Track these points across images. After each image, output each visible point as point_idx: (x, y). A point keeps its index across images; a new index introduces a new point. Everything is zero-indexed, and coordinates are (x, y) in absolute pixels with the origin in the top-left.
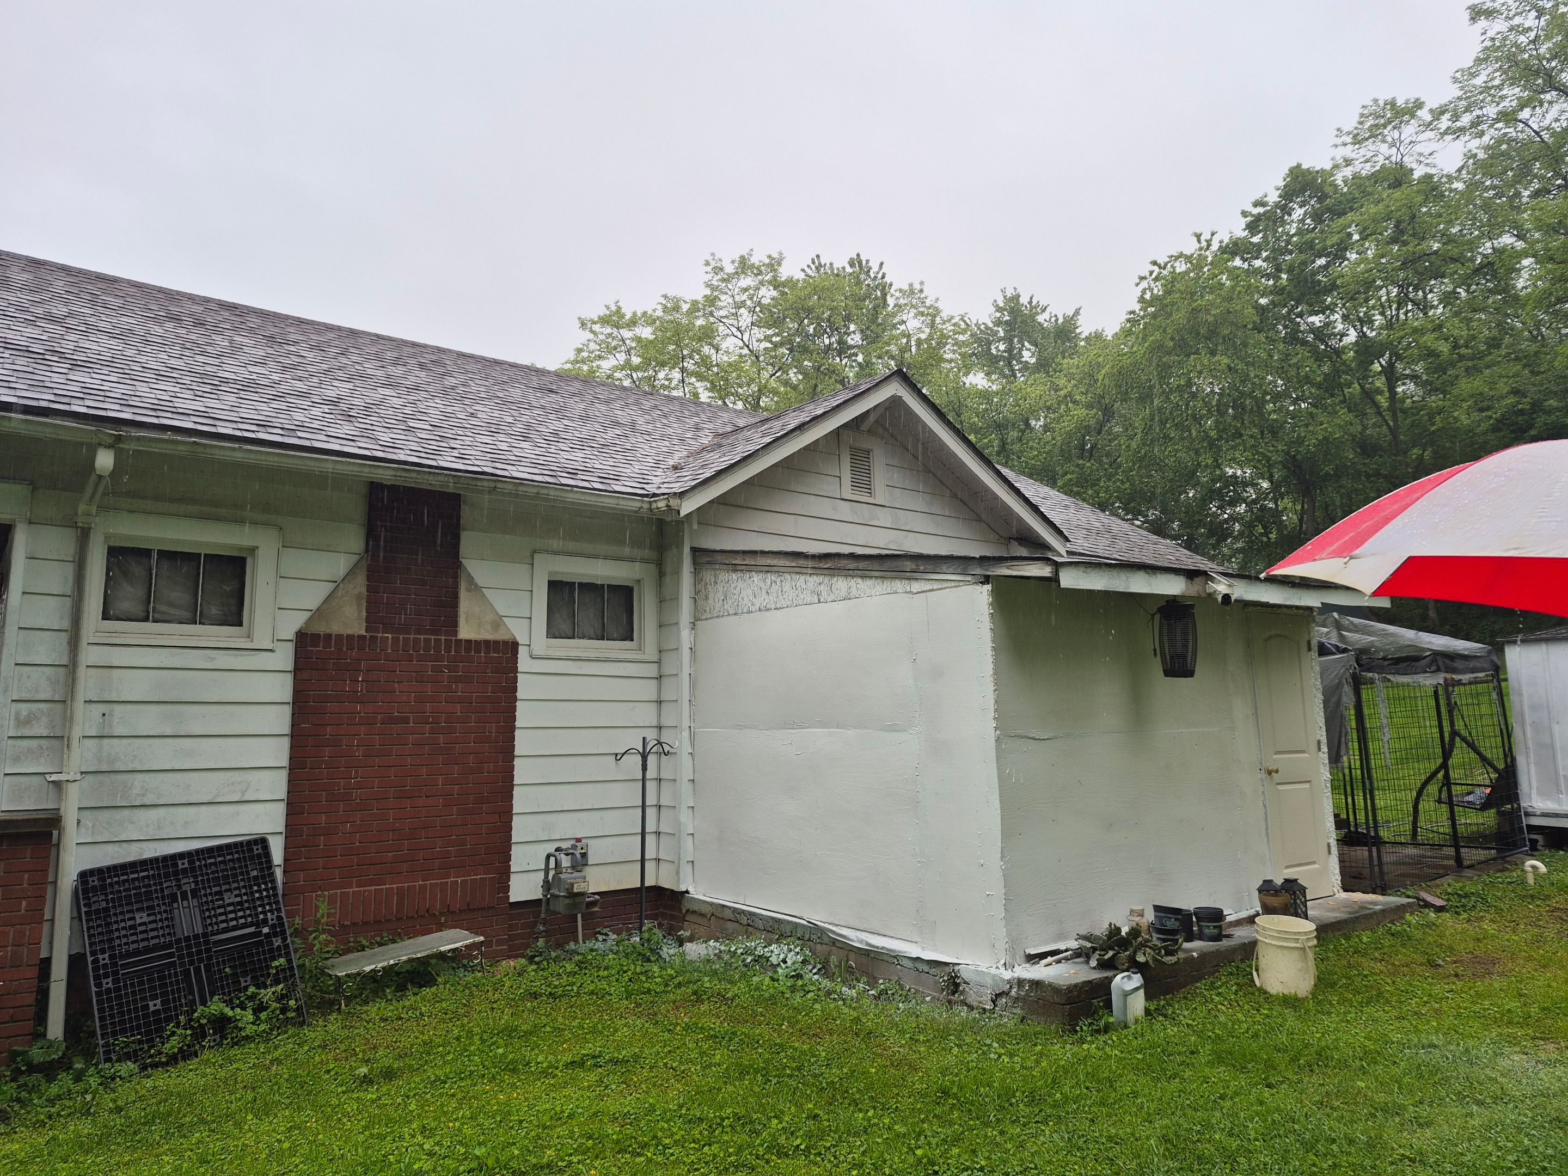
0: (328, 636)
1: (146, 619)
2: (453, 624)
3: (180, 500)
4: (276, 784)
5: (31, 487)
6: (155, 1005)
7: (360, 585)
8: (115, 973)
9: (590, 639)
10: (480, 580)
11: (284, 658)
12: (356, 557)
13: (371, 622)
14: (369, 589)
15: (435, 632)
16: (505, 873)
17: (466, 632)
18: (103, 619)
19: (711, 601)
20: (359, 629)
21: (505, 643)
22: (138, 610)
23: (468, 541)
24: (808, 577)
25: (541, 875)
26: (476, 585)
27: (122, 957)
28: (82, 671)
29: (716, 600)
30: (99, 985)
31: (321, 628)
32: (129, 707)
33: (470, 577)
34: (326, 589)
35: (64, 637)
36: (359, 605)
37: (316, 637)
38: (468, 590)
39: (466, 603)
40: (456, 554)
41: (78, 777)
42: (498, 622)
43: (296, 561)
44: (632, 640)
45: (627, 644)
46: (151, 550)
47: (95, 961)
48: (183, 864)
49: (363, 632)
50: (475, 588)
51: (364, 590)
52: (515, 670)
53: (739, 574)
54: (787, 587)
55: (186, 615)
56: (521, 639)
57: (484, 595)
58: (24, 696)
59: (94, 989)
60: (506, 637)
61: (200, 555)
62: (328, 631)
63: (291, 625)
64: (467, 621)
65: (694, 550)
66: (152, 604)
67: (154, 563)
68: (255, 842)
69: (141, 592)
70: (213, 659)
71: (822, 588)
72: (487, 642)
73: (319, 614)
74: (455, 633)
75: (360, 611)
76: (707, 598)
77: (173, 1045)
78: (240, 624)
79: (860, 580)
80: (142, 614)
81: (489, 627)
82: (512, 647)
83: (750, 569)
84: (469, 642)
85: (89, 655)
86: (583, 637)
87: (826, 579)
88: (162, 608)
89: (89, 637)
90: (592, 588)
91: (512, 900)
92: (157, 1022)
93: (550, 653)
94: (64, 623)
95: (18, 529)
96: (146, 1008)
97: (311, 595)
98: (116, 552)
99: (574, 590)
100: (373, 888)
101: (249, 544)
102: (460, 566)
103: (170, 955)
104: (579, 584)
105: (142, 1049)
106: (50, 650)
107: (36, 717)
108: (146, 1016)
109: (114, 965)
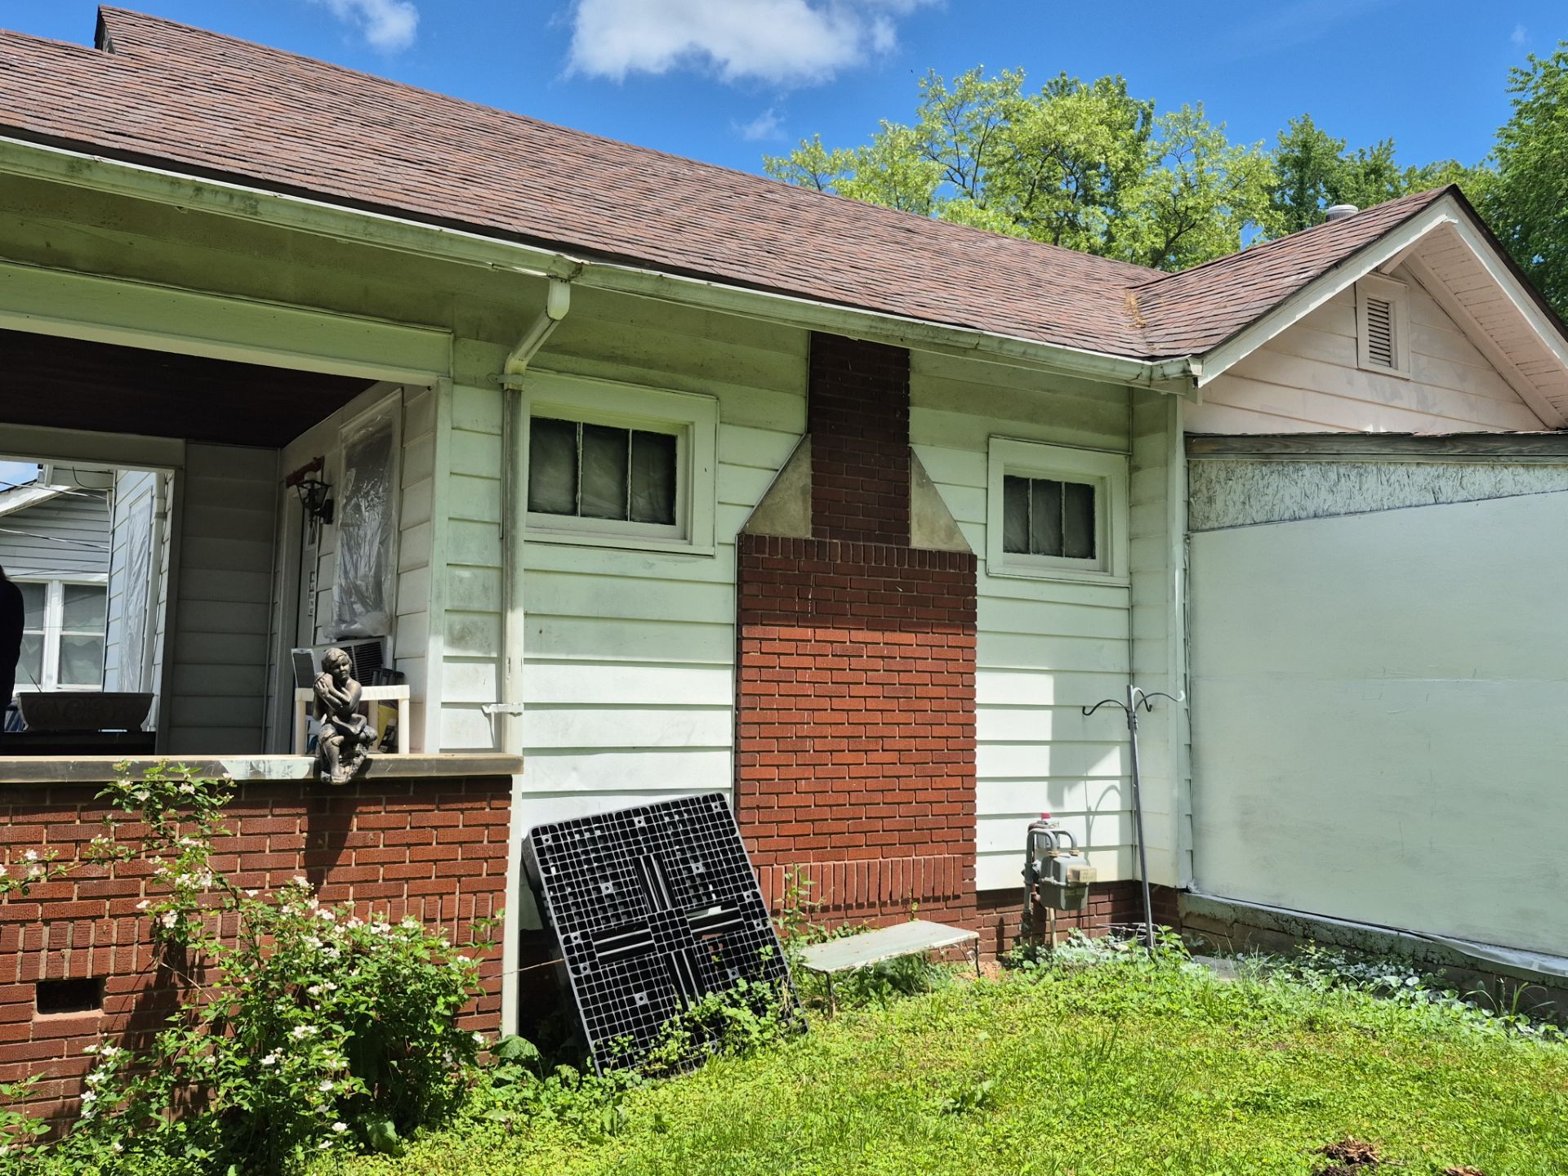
0: (774, 540)
1: (574, 512)
2: (905, 528)
3: (611, 358)
4: (721, 728)
5: (452, 336)
6: (641, 999)
7: (803, 475)
8: (592, 956)
9: (1046, 554)
10: (933, 471)
11: (724, 567)
12: (795, 440)
13: (817, 520)
14: (815, 480)
15: (887, 539)
16: (969, 854)
17: (919, 540)
18: (529, 510)
19: (1219, 505)
20: (804, 531)
21: (961, 555)
22: (563, 499)
23: (920, 419)
24: (1413, 468)
25: (1023, 858)
26: (928, 479)
27: (597, 937)
28: (521, 577)
29: (1230, 503)
30: (576, 971)
31: (765, 529)
32: (566, 623)
33: (920, 466)
34: (765, 479)
35: (495, 532)
36: (804, 501)
37: (760, 539)
38: (920, 485)
39: (918, 504)
40: (905, 438)
41: (521, 709)
42: (952, 530)
43: (736, 441)
44: (1093, 557)
45: (1088, 562)
46: (575, 424)
47: (567, 940)
48: (640, 822)
49: (809, 536)
50: (928, 483)
51: (809, 481)
52: (974, 591)
53: (1274, 467)
54: (1371, 481)
55: (614, 508)
56: (978, 551)
57: (936, 493)
58: (457, 604)
59: (572, 976)
60: (961, 548)
61: (627, 431)
62: (773, 534)
63: (732, 524)
64: (919, 526)
65: (1189, 437)
66: (579, 495)
67: (580, 439)
68: (713, 798)
69: (565, 478)
70: (651, 565)
71: (1442, 482)
72: (941, 554)
73: (761, 510)
74: (908, 541)
75: (806, 510)
76: (1210, 500)
77: (672, 1049)
78: (671, 521)
79: (1521, 470)
80: (569, 507)
81: (942, 534)
82: (967, 562)
83: (1295, 458)
84: (923, 552)
85: (528, 556)
86: (1037, 552)
87: (1451, 471)
88: (590, 498)
89: (523, 533)
90: (1047, 487)
91: (979, 888)
92: (648, 1020)
93: (1009, 571)
94: (495, 515)
95: (442, 391)
96: (632, 1001)
97: (750, 487)
98: (540, 425)
99: (1028, 488)
100: (831, 863)
101: (682, 418)
102: (909, 453)
103: (647, 937)
104: (1034, 481)
105: (637, 1053)
106: (481, 546)
107: (470, 632)
108: (634, 1012)
109: (588, 946)
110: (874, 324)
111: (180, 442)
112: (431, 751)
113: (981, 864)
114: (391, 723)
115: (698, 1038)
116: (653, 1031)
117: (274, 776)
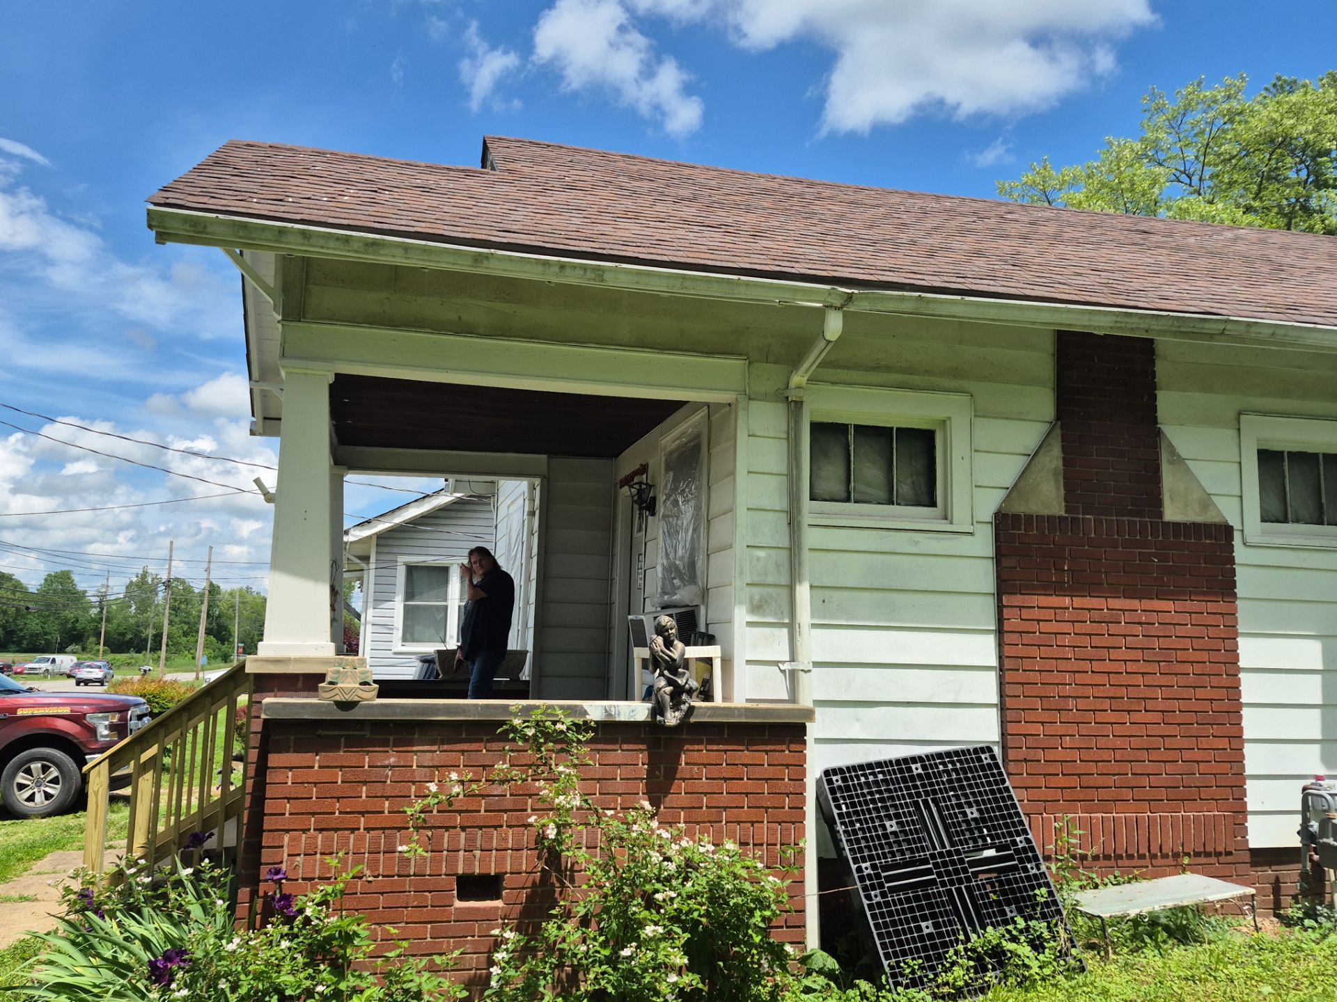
0: (1029, 518)
1: (848, 500)
2: (1157, 503)
3: (877, 368)
4: (987, 688)
5: (747, 362)
6: (927, 927)
7: (1054, 458)
8: (881, 886)
9: (1306, 523)
10: (1183, 448)
11: (983, 543)
12: (1046, 427)
13: (1070, 498)
14: (1066, 462)
15: (1140, 514)
16: (1240, 812)
17: (1172, 512)
18: (811, 499)
20: (1058, 509)
21: (1217, 526)
22: (838, 488)
23: (1166, 402)
25: (1298, 819)
26: (1179, 456)
27: (885, 868)
28: (806, 556)
30: (869, 897)
31: (1020, 508)
32: (847, 594)
33: (1170, 445)
34: (1018, 463)
35: (784, 518)
36: (1057, 481)
37: (1016, 518)
38: (1171, 462)
39: (1169, 480)
40: (1154, 420)
41: (810, 667)
42: (1206, 502)
43: (989, 431)
46: (847, 425)
47: (859, 870)
48: (917, 769)
49: (1062, 513)
50: (1178, 460)
51: (1060, 463)
52: (1232, 560)
55: (883, 494)
56: (1234, 522)
57: (1188, 469)
58: (756, 579)
59: (865, 902)
60: (1216, 520)
61: (891, 429)
62: (1028, 512)
63: (988, 504)
64: (1172, 500)
66: (852, 484)
67: (851, 438)
68: (983, 750)
69: (840, 471)
70: (917, 543)
72: (1195, 525)
73: (1014, 491)
74: (1160, 515)
75: (1058, 489)
77: (958, 975)
78: (933, 504)
80: (844, 495)
81: (1196, 507)
82: (1225, 532)
84: (1177, 525)
85: (811, 538)
86: (1297, 521)
88: (861, 487)
89: (807, 519)
90: (1304, 459)
91: (1251, 845)
92: (934, 947)
93: (1266, 540)
94: (783, 504)
95: (740, 406)
96: (919, 929)
97: (1005, 471)
98: (817, 428)
99: (1283, 460)
100: (1099, 815)
101: (940, 414)
102: (1159, 433)
103: (929, 872)
104: (1289, 453)
105: (926, 976)
106: (773, 531)
107: (767, 602)
108: (922, 938)
109: (878, 876)
110: (1119, 319)
111: (544, 457)
112: (739, 701)
113: (1251, 822)
114: (706, 676)
115: (981, 968)
116: (940, 957)
117: (622, 718)
